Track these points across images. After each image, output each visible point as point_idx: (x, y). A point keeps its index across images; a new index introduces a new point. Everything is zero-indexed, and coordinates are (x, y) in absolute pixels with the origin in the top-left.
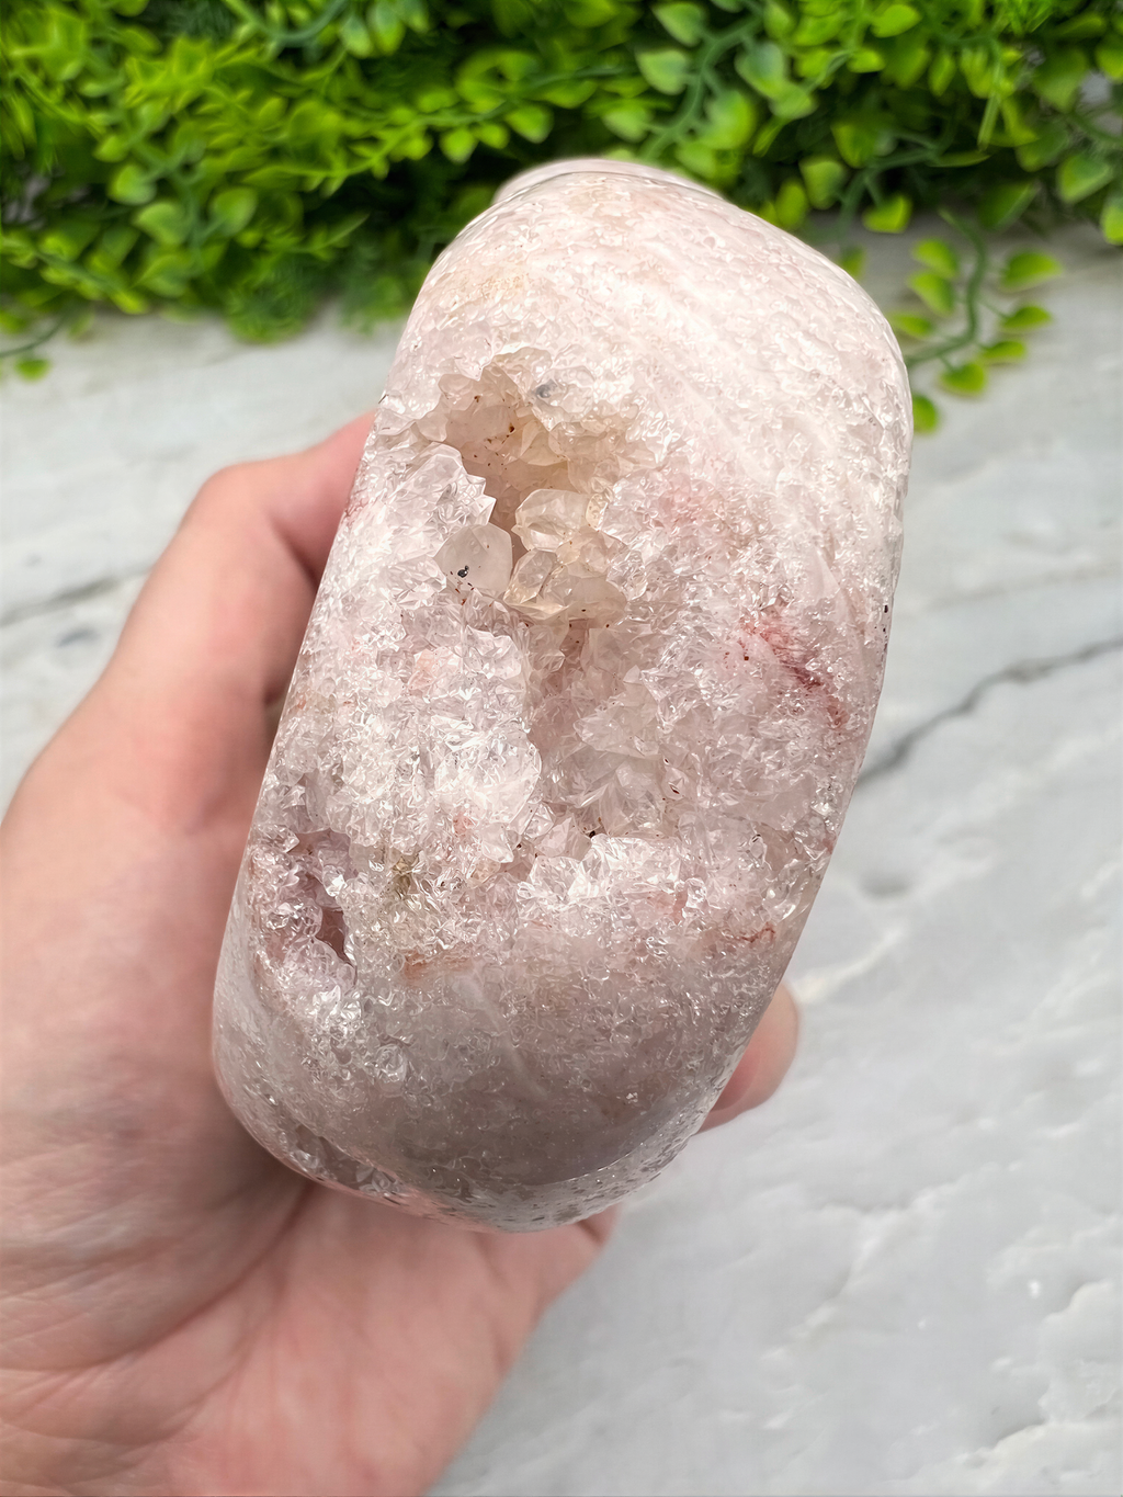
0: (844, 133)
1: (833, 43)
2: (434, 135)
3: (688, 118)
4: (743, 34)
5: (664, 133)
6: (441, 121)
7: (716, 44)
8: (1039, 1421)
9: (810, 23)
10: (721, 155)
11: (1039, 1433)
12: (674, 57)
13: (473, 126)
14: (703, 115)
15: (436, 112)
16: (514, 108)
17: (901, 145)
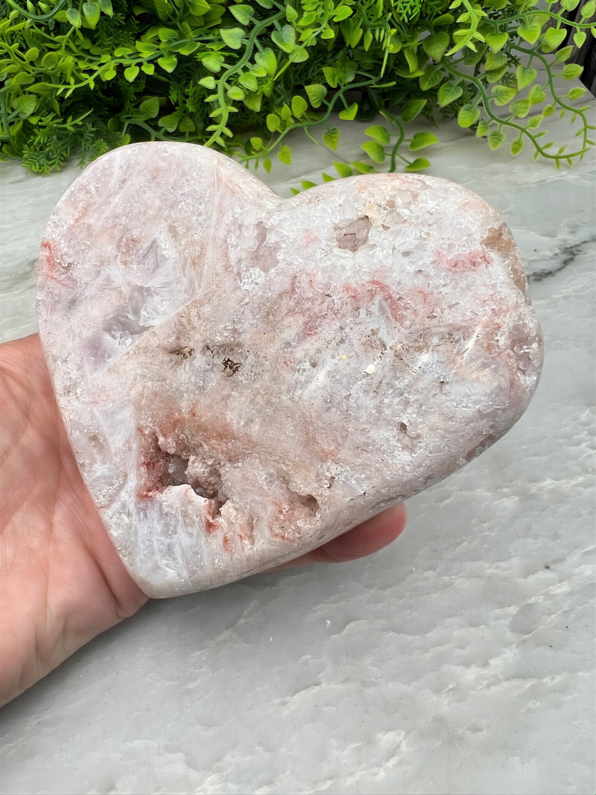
2: (120, 69)
4: (274, 20)
6: (125, 62)
8: (318, 684)
9: (305, 14)
10: (260, 81)
11: (316, 689)
12: (238, 31)
13: (140, 65)
14: (252, 61)
15: (122, 57)
16: (161, 56)
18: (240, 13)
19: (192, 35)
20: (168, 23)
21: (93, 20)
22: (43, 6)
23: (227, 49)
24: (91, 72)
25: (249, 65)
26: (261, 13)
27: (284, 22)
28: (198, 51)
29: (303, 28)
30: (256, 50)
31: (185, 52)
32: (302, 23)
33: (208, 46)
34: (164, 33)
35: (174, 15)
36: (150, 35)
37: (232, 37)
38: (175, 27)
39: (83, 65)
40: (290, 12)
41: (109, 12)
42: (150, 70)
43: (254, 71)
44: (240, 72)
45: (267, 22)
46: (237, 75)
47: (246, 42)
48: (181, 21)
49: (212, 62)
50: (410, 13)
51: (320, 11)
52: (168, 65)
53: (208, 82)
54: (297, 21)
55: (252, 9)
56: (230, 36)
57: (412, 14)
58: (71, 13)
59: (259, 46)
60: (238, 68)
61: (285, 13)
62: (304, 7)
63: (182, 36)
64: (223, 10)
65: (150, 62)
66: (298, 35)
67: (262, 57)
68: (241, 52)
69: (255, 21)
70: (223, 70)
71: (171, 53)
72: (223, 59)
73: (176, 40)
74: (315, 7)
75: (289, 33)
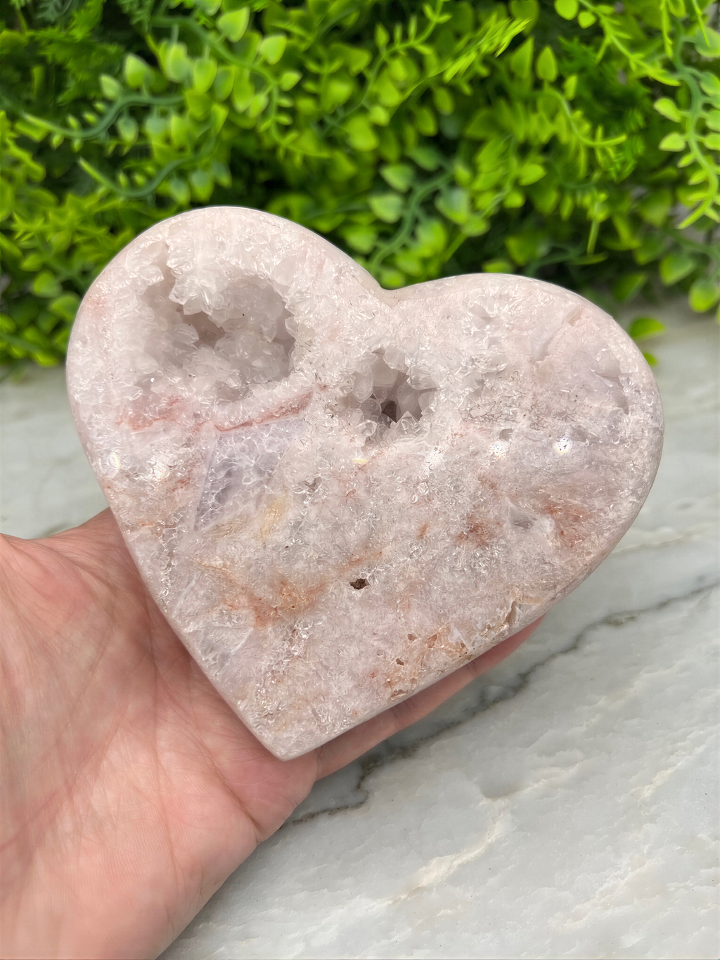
0: (513, 244)
1: (498, 188)
3: (402, 236)
5: (385, 248)
7: (422, 191)
17: (554, 251)
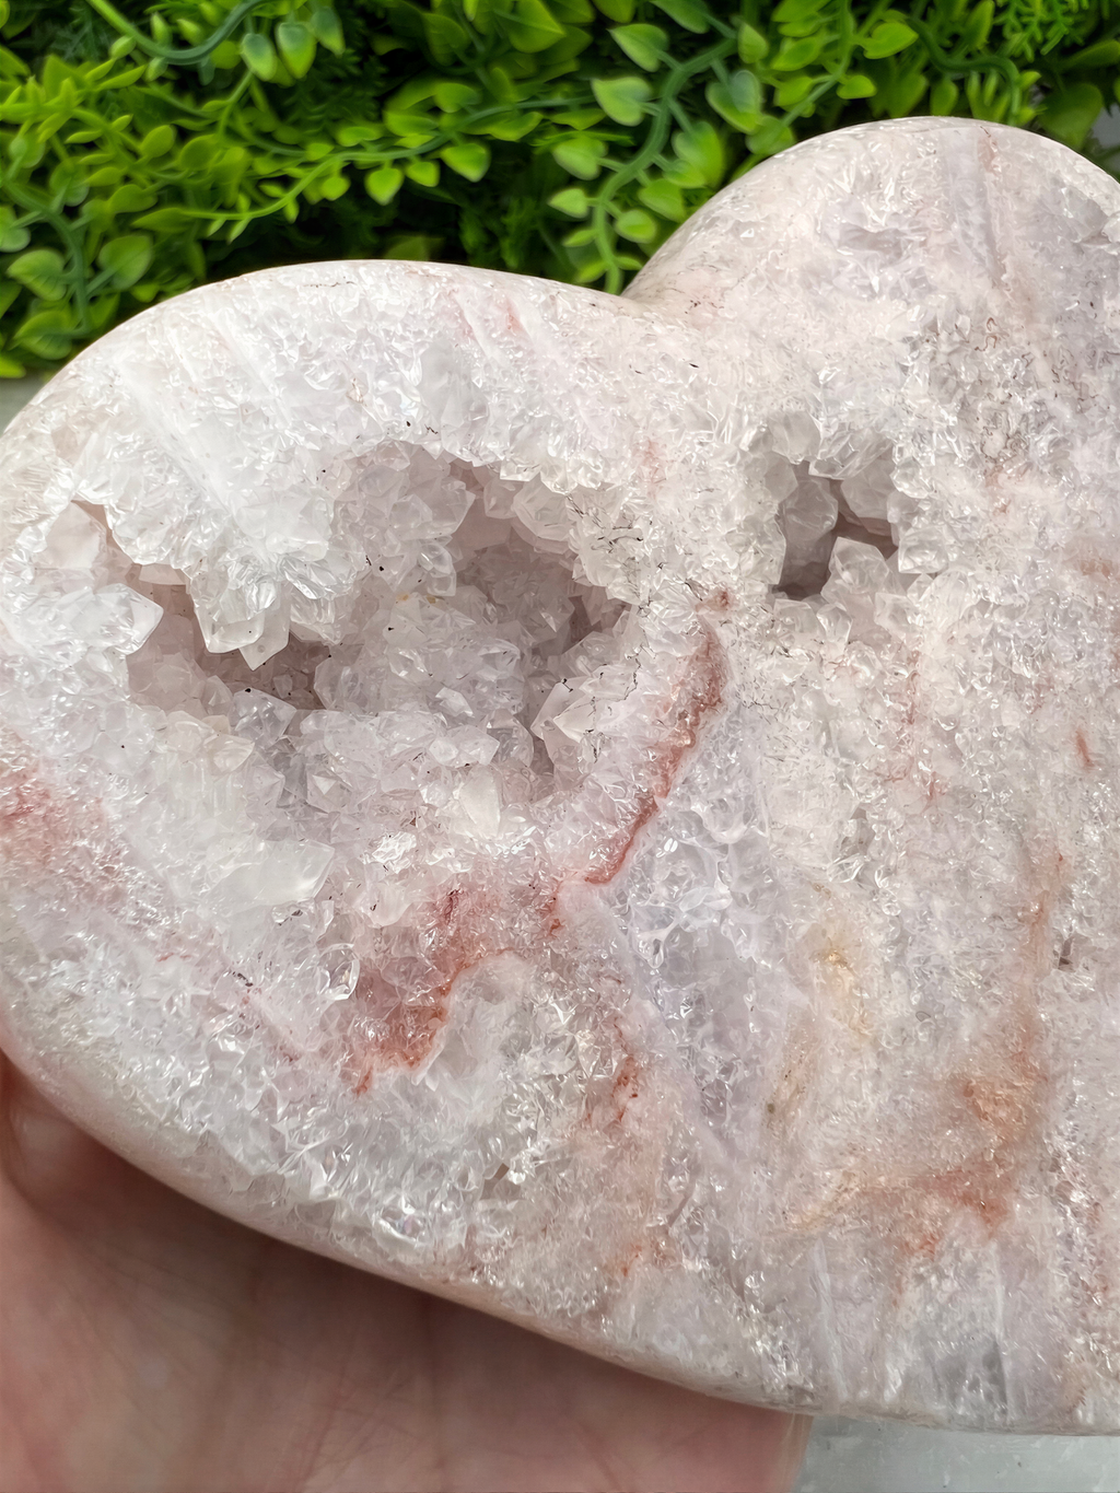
18: (635, 42)
19: (513, 96)
20: (455, 69)
21: (300, 60)
22: (189, 27)
23: (607, 124)
24: (286, 181)
25: (661, 160)
26: (683, 44)
27: (734, 62)
28: (539, 132)
29: (784, 76)
30: (674, 127)
31: (508, 133)
32: (780, 64)
33: (560, 119)
34: (447, 93)
35: (470, 50)
36: (411, 97)
37: (621, 98)
38: (470, 79)
39: (264, 167)
40: (751, 39)
41: (335, 42)
42: (426, 176)
43: (674, 174)
44: (643, 177)
45: (697, 64)
46: (635, 185)
47: (654, 109)
48: (487, 64)
49: (579, 154)
50: (1039, 37)
51: (824, 38)
52: (469, 164)
53: (570, 202)
54: (768, 60)
55: (660, 34)
56: (617, 95)
57: (1045, 41)
58: (253, 42)
59: (682, 119)
60: (637, 168)
61: (736, 44)
62: (784, 30)
63: (488, 98)
64: (585, 38)
65: (423, 156)
66: (769, 93)
67: (689, 140)
68: (641, 131)
69: (670, 61)
70: (605, 173)
71: (469, 138)
72: (601, 148)
73: (479, 107)
74: (810, 28)
75: (749, 89)
